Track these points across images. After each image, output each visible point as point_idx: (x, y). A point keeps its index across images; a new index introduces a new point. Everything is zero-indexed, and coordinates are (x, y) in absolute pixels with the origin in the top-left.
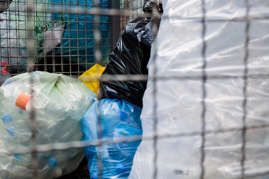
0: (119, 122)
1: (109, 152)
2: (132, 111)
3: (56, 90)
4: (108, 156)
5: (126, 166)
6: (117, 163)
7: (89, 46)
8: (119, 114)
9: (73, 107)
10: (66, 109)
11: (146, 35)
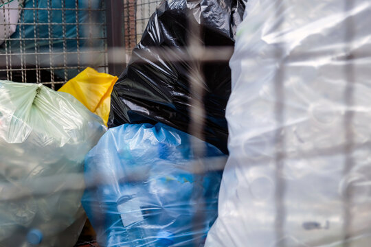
0: (158, 161)
1: (144, 212)
2: (179, 141)
3: (37, 112)
4: (142, 219)
5: (174, 235)
6: (159, 230)
7: (69, 35)
8: (156, 149)
9: (71, 140)
10: (59, 142)
11: (210, 13)
